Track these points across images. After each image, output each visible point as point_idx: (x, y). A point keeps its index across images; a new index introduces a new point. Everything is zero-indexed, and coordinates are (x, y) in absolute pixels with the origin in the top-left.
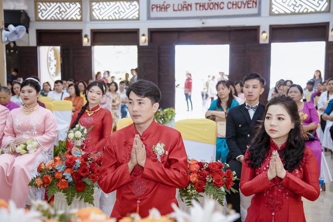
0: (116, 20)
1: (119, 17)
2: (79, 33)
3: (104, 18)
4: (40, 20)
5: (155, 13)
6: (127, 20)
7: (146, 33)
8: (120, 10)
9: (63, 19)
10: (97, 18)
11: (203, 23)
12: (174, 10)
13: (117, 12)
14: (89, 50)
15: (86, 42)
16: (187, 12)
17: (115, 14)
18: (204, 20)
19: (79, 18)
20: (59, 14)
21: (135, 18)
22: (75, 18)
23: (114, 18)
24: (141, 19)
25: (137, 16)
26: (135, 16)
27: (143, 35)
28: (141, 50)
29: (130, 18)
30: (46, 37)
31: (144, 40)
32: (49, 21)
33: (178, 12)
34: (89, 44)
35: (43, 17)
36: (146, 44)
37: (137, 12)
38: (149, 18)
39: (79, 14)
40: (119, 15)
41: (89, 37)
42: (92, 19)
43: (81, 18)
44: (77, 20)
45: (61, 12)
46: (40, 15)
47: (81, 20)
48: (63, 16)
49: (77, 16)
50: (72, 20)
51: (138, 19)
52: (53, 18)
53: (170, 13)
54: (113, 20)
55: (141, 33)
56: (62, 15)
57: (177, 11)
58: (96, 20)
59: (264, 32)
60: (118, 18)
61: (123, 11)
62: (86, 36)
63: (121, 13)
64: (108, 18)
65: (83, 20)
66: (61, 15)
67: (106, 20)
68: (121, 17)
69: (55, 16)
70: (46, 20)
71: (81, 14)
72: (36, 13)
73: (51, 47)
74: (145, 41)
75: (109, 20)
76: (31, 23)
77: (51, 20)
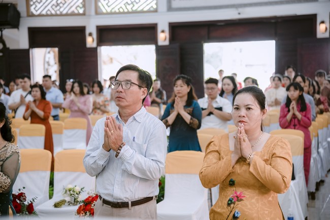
0: (128, 13)
1: (132, 8)
2: (81, 31)
3: (113, 11)
4: (33, 15)
6: (142, 12)
7: (167, 29)
9: (61, 12)
10: (104, 11)
11: (239, 14)
13: (130, 2)
14: (94, 52)
15: (91, 42)
17: (127, 5)
18: (240, 10)
19: (81, 11)
20: (56, 7)
21: (152, 9)
22: (76, 12)
23: (126, 10)
24: (159, 10)
25: (155, 7)
26: (152, 7)
27: (163, 31)
28: (160, 50)
29: (145, 9)
30: (40, 37)
31: (163, 38)
32: (43, 16)
34: (94, 45)
35: (37, 11)
36: (167, 43)
37: (155, 2)
38: (170, 9)
39: (81, 6)
40: (132, 5)
41: (95, 35)
42: (98, 12)
43: (84, 11)
44: (79, 14)
45: (58, 5)
46: (32, 9)
47: (84, 14)
48: (61, 10)
49: (78, 8)
50: (73, 14)
51: (156, 11)
52: (49, 13)
54: (124, 13)
55: (159, 29)
56: (61, 7)
58: (103, 14)
59: (323, 22)
60: (130, 10)
62: (90, 34)
63: (135, 3)
64: (117, 11)
65: (87, 13)
66: (58, 8)
67: (115, 13)
68: (134, 9)
69: (51, 9)
70: (40, 15)
71: (84, 6)
72: (28, 6)
73: (49, 49)
74: (165, 39)
75: (120, 13)
76: (21, 19)
77: (47, 15)
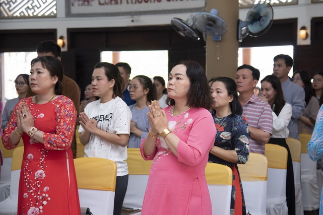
0: (29, 17)
1: (33, 13)
3: (15, 15)
5: (76, 9)
6: (43, 17)
7: (65, 35)
8: (34, 5)
10: (6, 15)
12: (100, 4)
13: (31, 7)
16: (116, 6)
17: (28, 9)
21: (52, 14)
23: (27, 15)
24: (58, 16)
25: (55, 12)
26: (53, 12)
27: (61, 38)
29: (46, 14)
33: (105, 6)
36: (66, 49)
37: (55, 7)
40: (33, 11)
51: (55, 16)
53: (95, 7)
54: (25, 17)
57: (103, 4)
58: (4, 18)
60: (31, 15)
61: (38, 6)
63: (36, 8)
64: (19, 16)
67: (17, 18)
68: (35, 14)
75: (21, 17)
